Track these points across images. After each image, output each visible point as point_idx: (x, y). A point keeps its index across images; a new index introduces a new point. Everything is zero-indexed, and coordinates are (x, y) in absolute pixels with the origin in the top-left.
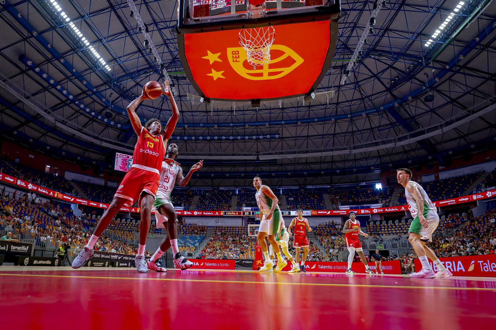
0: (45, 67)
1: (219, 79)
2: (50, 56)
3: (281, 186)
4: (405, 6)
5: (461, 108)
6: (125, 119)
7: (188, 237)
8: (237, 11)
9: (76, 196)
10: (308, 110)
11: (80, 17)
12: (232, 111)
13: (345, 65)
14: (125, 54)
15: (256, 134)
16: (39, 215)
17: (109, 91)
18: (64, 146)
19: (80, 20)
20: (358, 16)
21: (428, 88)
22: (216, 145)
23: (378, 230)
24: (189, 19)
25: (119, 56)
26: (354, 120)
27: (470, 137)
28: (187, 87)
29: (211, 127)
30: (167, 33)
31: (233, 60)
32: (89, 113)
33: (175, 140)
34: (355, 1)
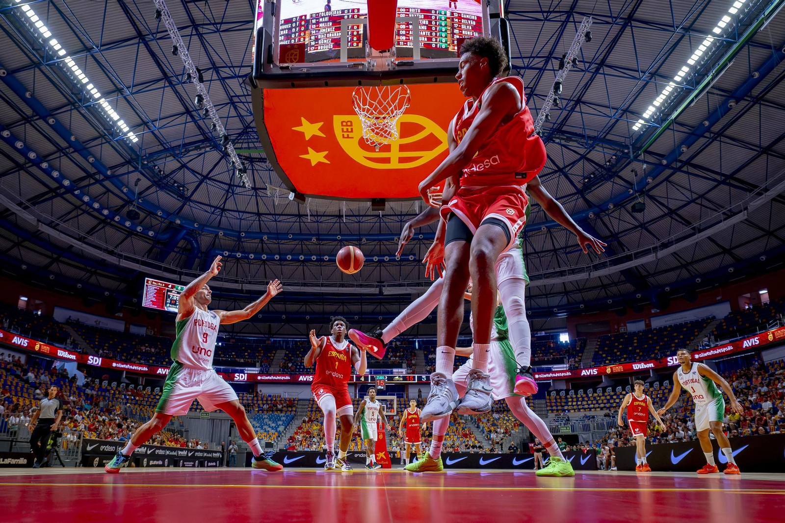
0: (19, 130)
1: (319, 163)
2: (28, 111)
3: (416, 336)
4: (605, 68)
5: (683, 224)
6: (162, 222)
7: (266, 416)
8: (349, 57)
9: (73, 348)
11: (85, 50)
12: (340, 216)
14: (162, 115)
15: (378, 253)
16: (5, 381)
17: (135, 176)
18: (53, 265)
19: (84, 54)
20: (536, 78)
21: (636, 191)
22: (314, 269)
23: (563, 404)
24: (272, 66)
25: (153, 118)
27: (694, 266)
28: (268, 176)
29: (307, 240)
30: (235, 85)
31: (343, 135)
32: (99, 211)
33: (246, 261)
34: (533, 55)
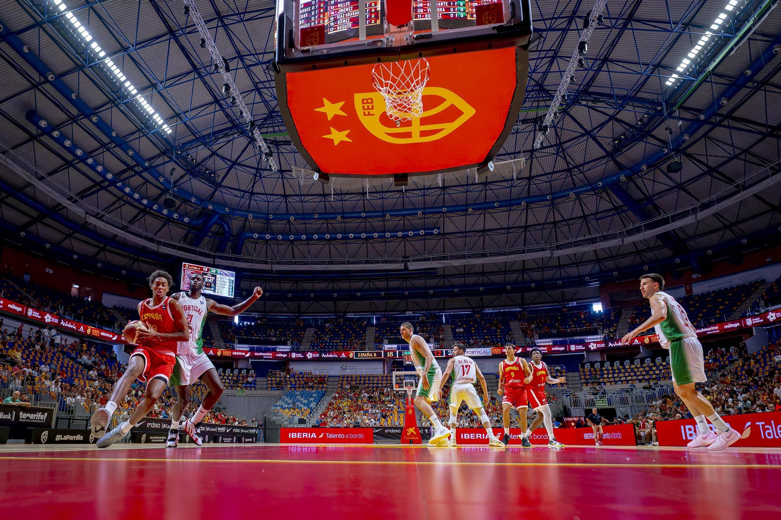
0: (67, 129)
1: (342, 142)
2: (74, 112)
3: (443, 310)
4: (633, 22)
5: (725, 182)
6: (196, 209)
7: (298, 393)
8: (368, 35)
10: (484, 189)
11: (122, 50)
12: (364, 194)
13: (541, 116)
14: (193, 106)
15: (403, 228)
16: (62, 363)
17: (171, 165)
18: (100, 254)
19: (121, 54)
20: (559, 39)
21: (671, 151)
22: (340, 247)
23: (598, 376)
24: (293, 50)
25: (184, 109)
26: (557, 204)
27: (739, 226)
28: (293, 158)
29: (332, 219)
30: (259, 72)
31: (364, 113)
32: (138, 201)
33: (275, 242)
34: (555, 16)
